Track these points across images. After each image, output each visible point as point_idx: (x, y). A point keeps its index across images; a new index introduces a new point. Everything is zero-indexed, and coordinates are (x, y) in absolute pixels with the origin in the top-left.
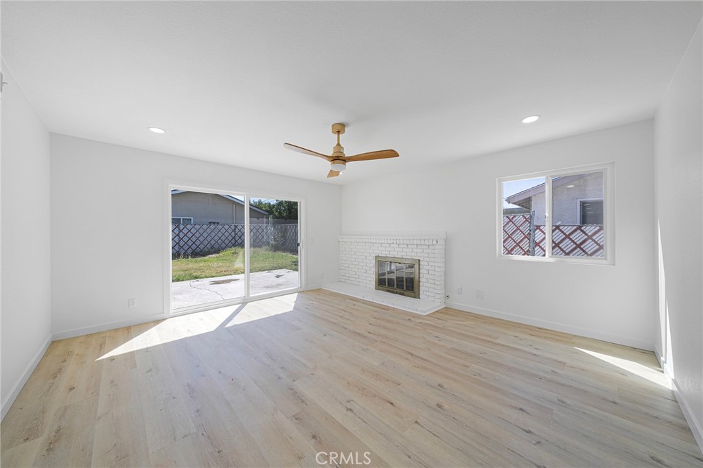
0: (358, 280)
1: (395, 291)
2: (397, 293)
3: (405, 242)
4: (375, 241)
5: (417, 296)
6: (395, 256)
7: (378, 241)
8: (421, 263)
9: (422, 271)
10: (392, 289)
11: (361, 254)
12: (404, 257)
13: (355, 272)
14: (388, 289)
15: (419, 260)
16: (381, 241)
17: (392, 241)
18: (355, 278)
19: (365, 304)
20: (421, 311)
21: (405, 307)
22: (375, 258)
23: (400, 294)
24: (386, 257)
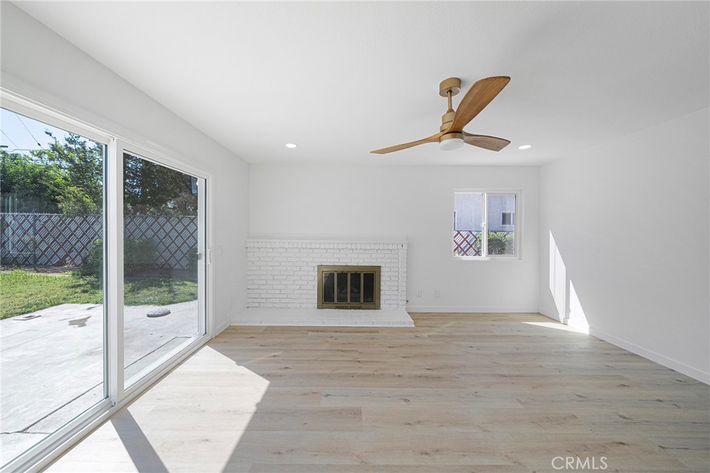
0: (287, 301)
1: (349, 306)
2: (351, 308)
3: (363, 247)
4: (318, 246)
5: (377, 307)
6: (348, 264)
7: (322, 246)
8: (382, 269)
9: (383, 278)
10: (343, 304)
11: (292, 264)
12: (360, 265)
13: (280, 290)
14: (337, 305)
15: (380, 267)
16: (327, 246)
17: (345, 246)
18: (280, 299)
19: (340, 332)
20: (409, 322)
21: (389, 323)
22: (316, 269)
23: (355, 308)
24: (335, 266)
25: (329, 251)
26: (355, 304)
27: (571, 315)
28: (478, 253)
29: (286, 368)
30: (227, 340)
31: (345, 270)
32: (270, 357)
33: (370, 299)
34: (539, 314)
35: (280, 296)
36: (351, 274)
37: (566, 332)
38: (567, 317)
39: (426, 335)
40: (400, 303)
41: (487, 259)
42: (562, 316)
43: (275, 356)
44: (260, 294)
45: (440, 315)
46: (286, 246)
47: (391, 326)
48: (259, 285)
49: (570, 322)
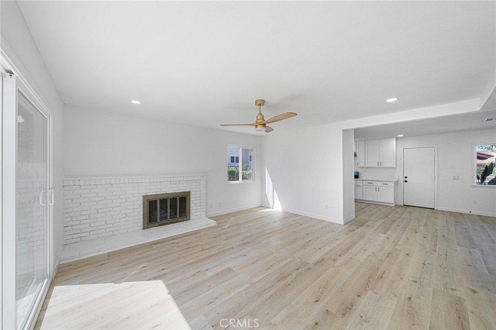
0: (113, 229)
1: (168, 222)
2: (170, 223)
3: (179, 179)
4: (143, 181)
5: (189, 219)
6: (168, 192)
7: (147, 180)
8: (191, 193)
9: (191, 199)
10: (164, 221)
11: (118, 197)
12: (176, 192)
13: (106, 221)
14: (160, 223)
15: (190, 192)
16: (151, 180)
17: (165, 179)
18: (105, 229)
19: (176, 239)
20: (213, 223)
21: (203, 226)
22: (142, 198)
23: (173, 223)
24: (157, 195)
25: (152, 184)
26: (173, 220)
27: (275, 204)
28: (238, 179)
29: (163, 269)
30: (76, 274)
31: (166, 197)
32: (140, 269)
33: (183, 215)
34: (262, 206)
35: (106, 226)
36: (170, 199)
37: (273, 212)
38: (273, 205)
39: (226, 227)
40: (202, 213)
41: (242, 182)
42: (271, 206)
43: (144, 267)
44: (81, 229)
45: (223, 216)
46: (113, 182)
47: (204, 227)
48: (81, 220)
49: (275, 207)
